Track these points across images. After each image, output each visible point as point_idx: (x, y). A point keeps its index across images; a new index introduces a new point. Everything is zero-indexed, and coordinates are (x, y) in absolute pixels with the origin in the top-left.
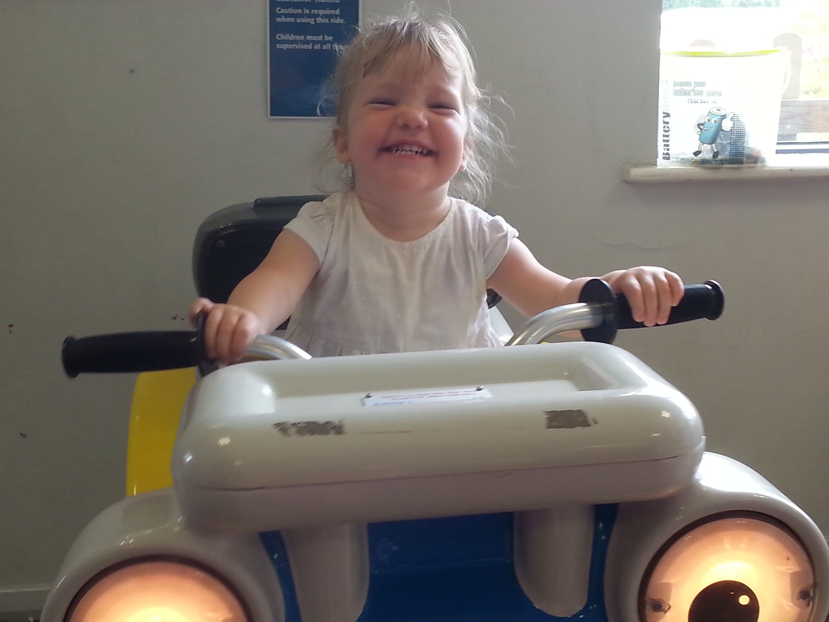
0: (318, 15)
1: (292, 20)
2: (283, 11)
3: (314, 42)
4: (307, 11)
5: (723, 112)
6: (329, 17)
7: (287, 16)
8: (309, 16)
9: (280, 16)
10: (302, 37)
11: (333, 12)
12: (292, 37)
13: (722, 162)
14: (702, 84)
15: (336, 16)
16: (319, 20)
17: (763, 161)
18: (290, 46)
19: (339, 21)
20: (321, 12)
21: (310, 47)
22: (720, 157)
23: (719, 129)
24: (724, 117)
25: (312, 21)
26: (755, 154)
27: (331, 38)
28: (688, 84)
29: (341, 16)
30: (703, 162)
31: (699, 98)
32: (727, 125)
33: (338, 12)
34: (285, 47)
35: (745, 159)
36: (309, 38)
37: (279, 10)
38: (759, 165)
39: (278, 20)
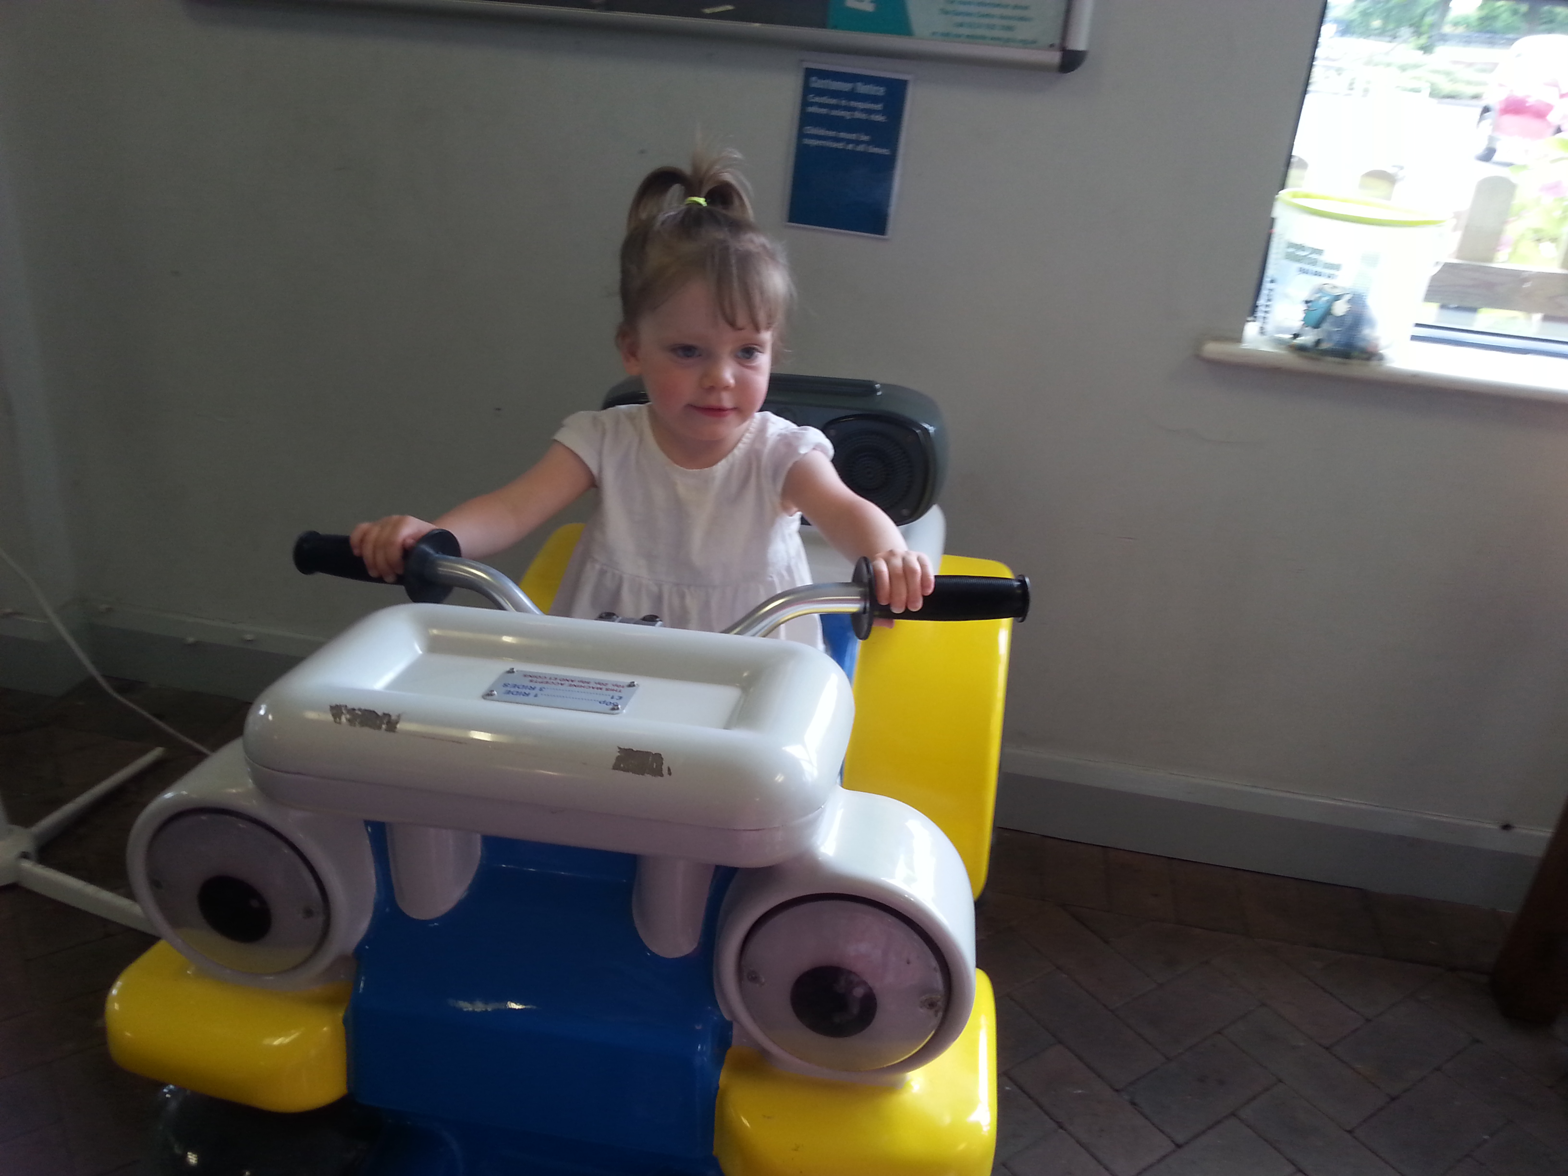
0: (856, 109)
1: (824, 111)
2: (817, 99)
3: (849, 141)
4: (844, 103)
5: (1337, 292)
6: (870, 112)
7: (821, 105)
8: (847, 108)
9: (812, 104)
10: (833, 134)
11: (874, 106)
12: (822, 132)
13: (1325, 352)
14: (1319, 252)
15: (877, 112)
16: (858, 115)
18: (819, 142)
19: (879, 118)
20: (861, 105)
21: (840, 145)
22: (1325, 346)
23: (1328, 313)
24: (1338, 298)
25: (847, 115)
26: (1370, 349)
28: (1301, 247)
29: (882, 112)
30: (1301, 349)
31: (1313, 268)
32: (1340, 308)
33: (879, 107)
34: (813, 142)
35: (1356, 354)
36: (842, 135)
37: (813, 97)
38: (1374, 363)
39: (811, 109)
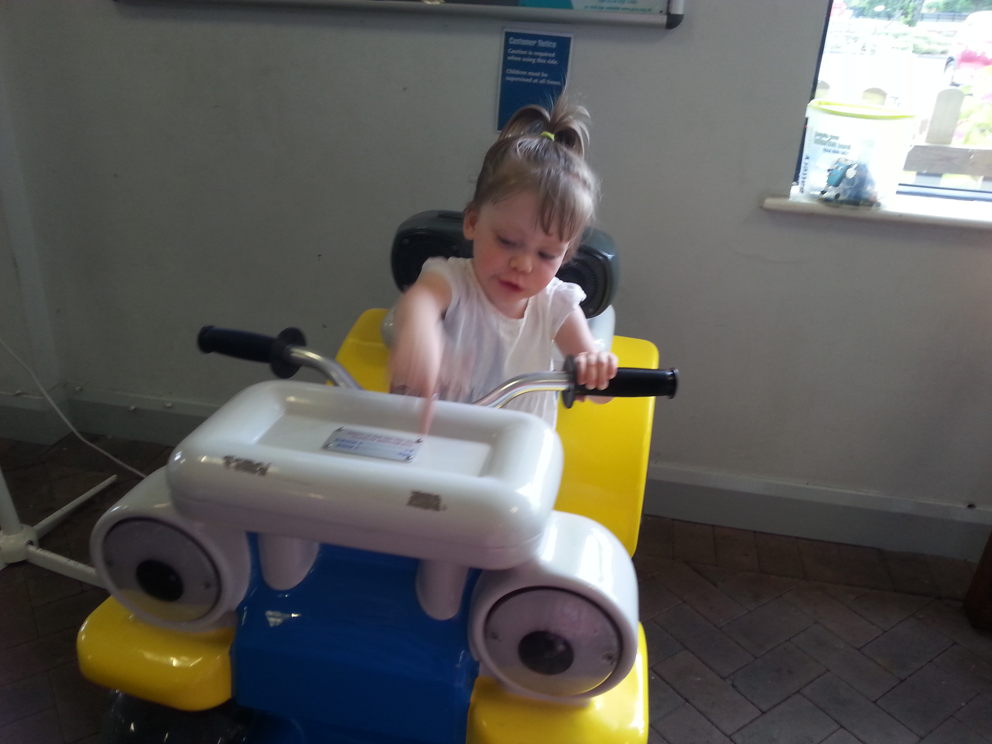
0: (538, 57)
1: (519, 59)
2: (513, 52)
3: (534, 78)
5: (849, 163)
6: (547, 58)
7: (516, 55)
8: (533, 57)
9: (511, 55)
10: (525, 73)
11: (550, 55)
12: (518, 72)
13: (842, 202)
14: (837, 138)
15: (552, 58)
16: (540, 61)
17: (879, 205)
18: (516, 79)
19: (554, 62)
20: (541, 54)
21: (530, 80)
22: (841, 198)
23: (843, 176)
24: (849, 167)
26: (871, 199)
27: (546, 75)
28: (825, 136)
29: (555, 58)
30: (827, 200)
31: (832, 148)
32: (851, 174)
33: (553, 55)
34: (512, 79)
36: (530, 73)
37: (511, 51)
38: (874, 208)
39: (510, 58)
